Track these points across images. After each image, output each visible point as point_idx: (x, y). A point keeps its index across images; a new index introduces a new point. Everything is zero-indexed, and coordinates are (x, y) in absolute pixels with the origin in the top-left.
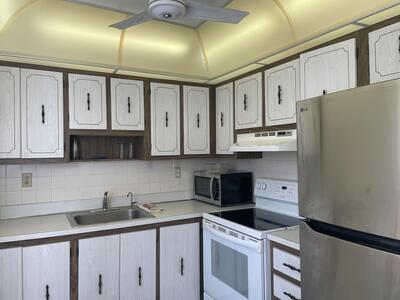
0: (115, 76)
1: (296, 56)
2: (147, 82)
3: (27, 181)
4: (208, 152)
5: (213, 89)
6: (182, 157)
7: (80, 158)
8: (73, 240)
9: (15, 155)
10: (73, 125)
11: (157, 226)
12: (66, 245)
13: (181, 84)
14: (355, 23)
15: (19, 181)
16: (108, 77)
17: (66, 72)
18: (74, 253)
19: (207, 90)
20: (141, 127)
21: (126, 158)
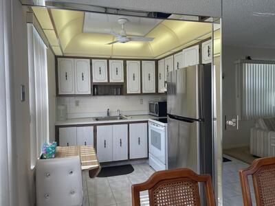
0: (111, 59)
1: (181, 51)
2: (125, 60)
3: (77, 103)
4: (154, 92)
5: (157, 61)
6: (142, 94)
7: (97, 94)
8: (95, 126)
9: (73, 93)
10: (94, 81)
11: (128, 123)
12: (92, 127)
13: (141, 60)
14: (195, 39)
15: (74, 104)
16: (108, 59)
17: (91, 59)
18: (95, 131)
19: (154, 62)
20: (123, 81)
21: (117, 94)
